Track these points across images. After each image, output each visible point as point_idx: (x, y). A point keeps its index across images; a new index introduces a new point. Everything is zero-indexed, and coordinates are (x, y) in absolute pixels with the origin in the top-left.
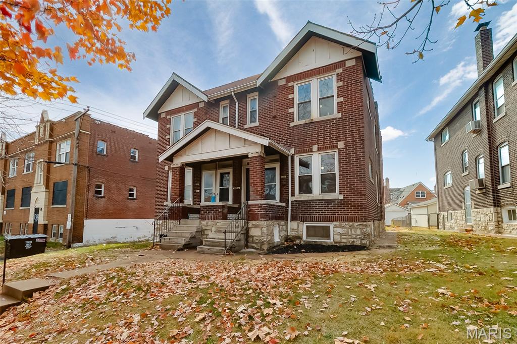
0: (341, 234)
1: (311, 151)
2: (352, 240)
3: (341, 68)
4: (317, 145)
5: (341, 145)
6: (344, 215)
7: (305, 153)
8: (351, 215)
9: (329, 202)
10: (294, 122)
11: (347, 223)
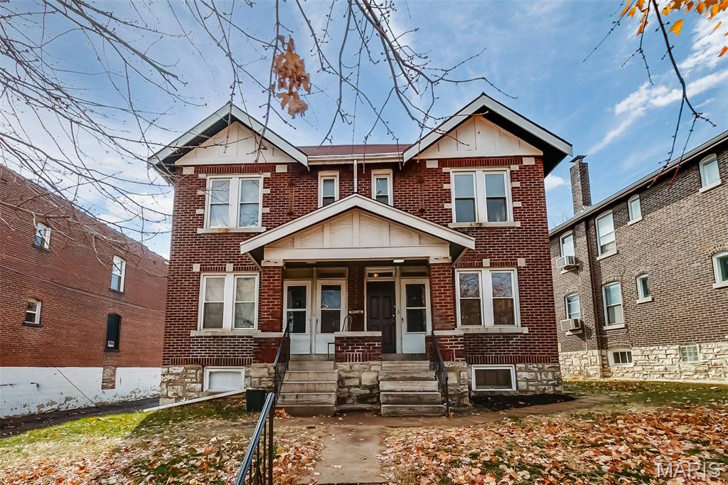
0: (527, 380)
1: (481, 265)
2: (543, 387)
3: (517, 164)
4: (489, 259)
5: (522, 262)
6: (531, 354)
7: (472, 267)
8: (539, 354)
9: (509, 336)
10: (451, 222)
11: (535, 365)
